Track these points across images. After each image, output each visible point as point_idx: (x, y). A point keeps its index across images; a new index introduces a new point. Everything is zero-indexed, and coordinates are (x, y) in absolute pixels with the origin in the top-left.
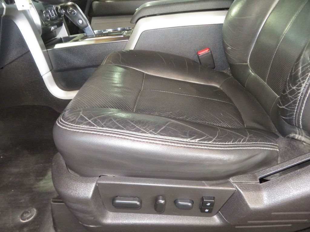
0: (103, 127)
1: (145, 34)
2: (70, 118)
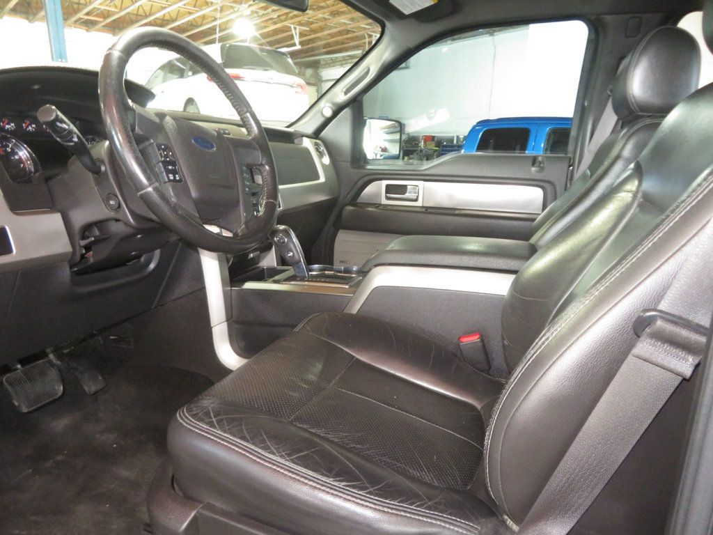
2: (195, 409)
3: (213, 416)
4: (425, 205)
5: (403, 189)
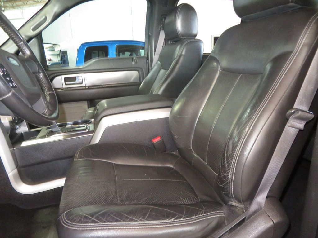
0: (105, 222)
1: (109, 130)
2: (75, 218)
4: (87, 85)
5: (74, 79)
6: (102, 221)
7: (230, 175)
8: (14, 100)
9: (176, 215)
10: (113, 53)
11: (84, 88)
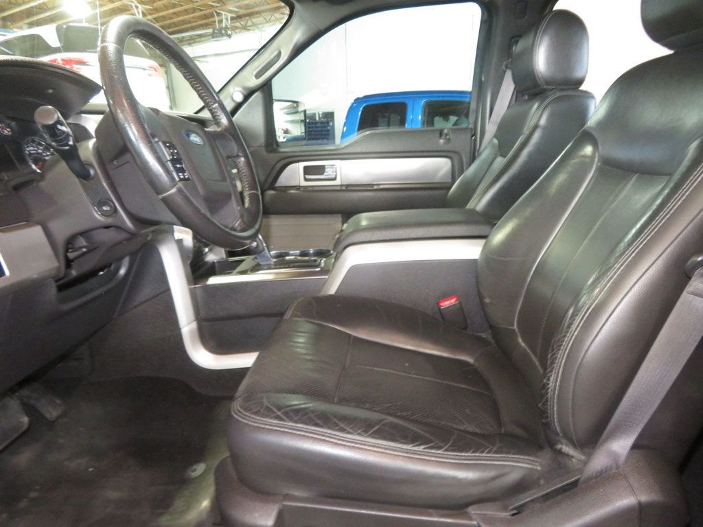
0: (296, 422)
1: (354, 270)
2: (252, 407)
3: (275, 411)
4: (343, 183)
5: (321, 170)
6: (291, 419)
7: (551, 384)
8: (179, 200)
9: (430, 441)
10: (415, 117)
11: (339, 188)
